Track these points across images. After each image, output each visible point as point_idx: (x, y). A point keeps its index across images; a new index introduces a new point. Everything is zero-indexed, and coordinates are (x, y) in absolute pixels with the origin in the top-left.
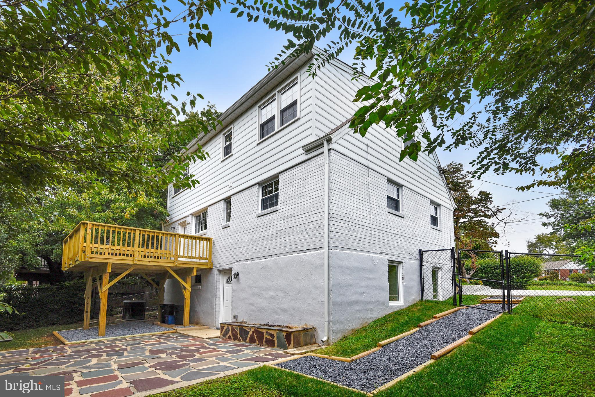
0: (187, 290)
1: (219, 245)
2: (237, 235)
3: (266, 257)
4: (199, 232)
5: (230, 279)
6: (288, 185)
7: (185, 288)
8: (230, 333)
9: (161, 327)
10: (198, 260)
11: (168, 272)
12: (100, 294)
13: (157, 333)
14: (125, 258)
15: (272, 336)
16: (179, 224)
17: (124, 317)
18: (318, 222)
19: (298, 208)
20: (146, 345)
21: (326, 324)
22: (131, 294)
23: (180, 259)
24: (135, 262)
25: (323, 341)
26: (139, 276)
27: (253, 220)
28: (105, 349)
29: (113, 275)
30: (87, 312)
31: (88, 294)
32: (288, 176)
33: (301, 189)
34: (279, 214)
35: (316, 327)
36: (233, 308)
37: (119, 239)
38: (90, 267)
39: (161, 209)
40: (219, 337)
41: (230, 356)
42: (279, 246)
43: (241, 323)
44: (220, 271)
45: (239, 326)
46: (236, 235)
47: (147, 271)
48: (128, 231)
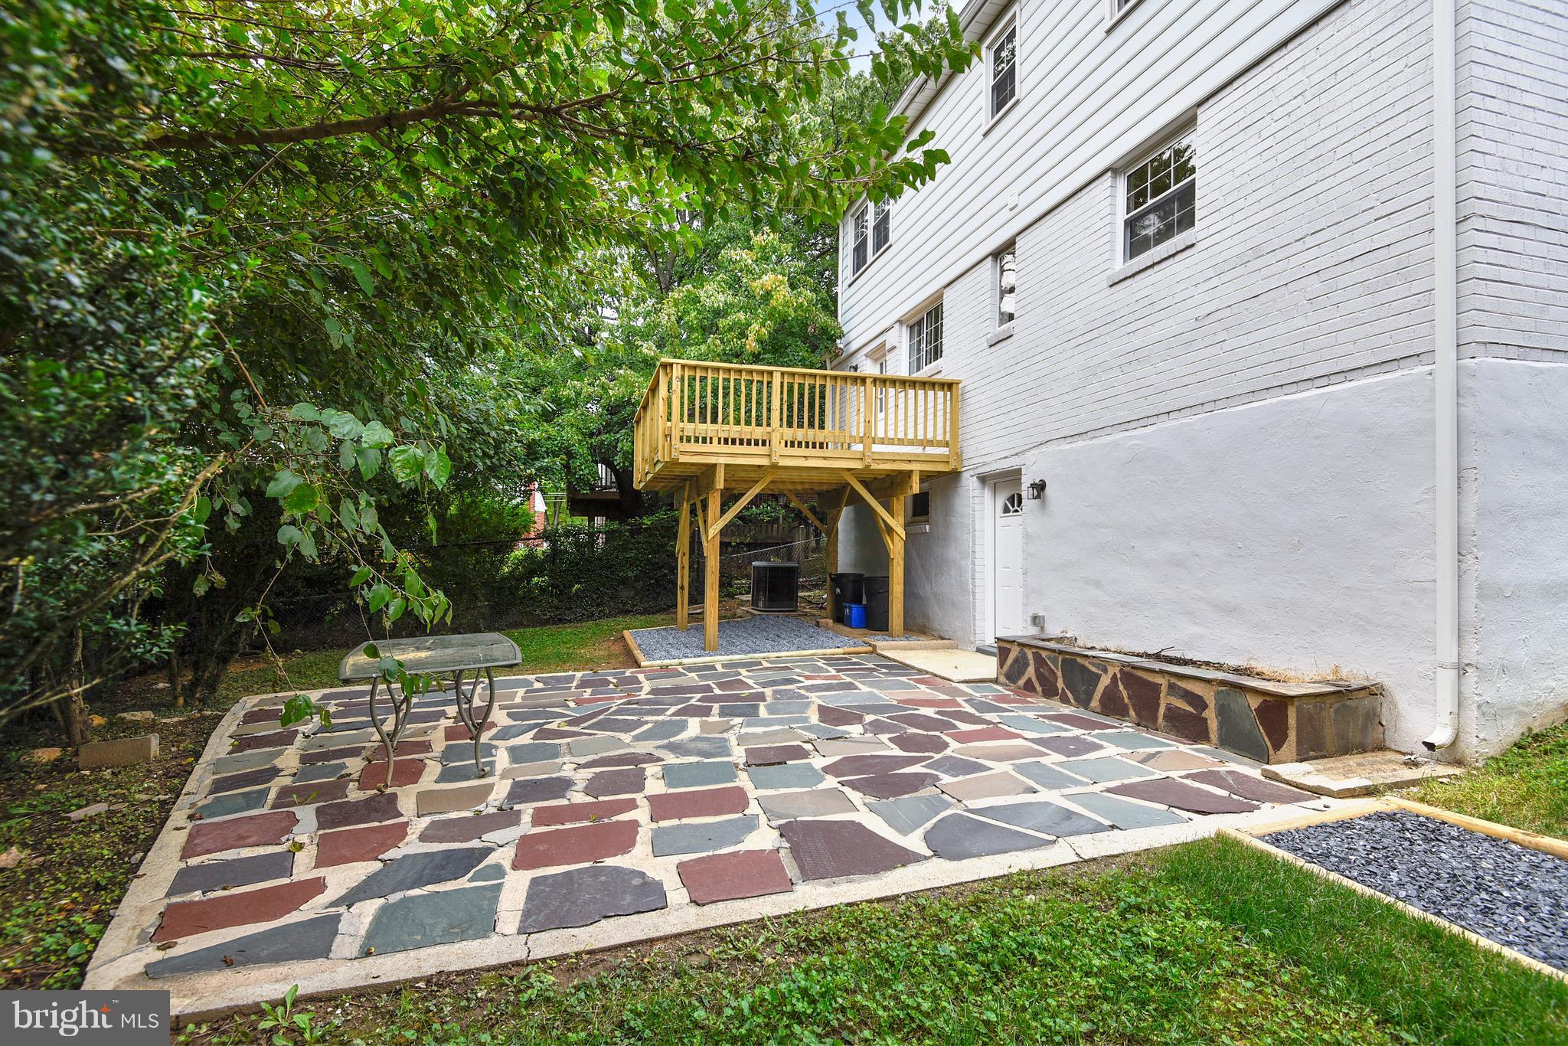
0: (896, 538)
1: (978, 401)
2: (1038, 358)
3: (1143, 421)
4: (918, 369)
5: (1015, 501)
6: (1240, 137)
7: (890, 530)
8: (1031, 672)
9: (837, 633)
10: (918, 450)
11: (846, 485)
12: (705, 544)
13: (828, 651)
14: (753, 449)
15: (1199, 703)
16: (867, 356)
17: (754, 603)
18: (1394, 250)
19: (1290, 214)
20: (809, 689)
21: (1446, 679)
22: (767, 545)
23: (876, 448)
24: (775, 459)
25: (1430, 746)
26: (782, 501)
27: (1092, 299)
28: (717, 691)
29: (729, 498)
30: (682, 588)
31: (682, 545)
32: (1236, 106)
33: (1305, 133)
34: (1197, 258)
35: (1387, 682)
36: (1030, 593)
37: (737, 409)
38: (684, 479)
39: (823, 318)
40: (996, 681)
41: (1060, 764)
42: (1200, 376)
43: (1059, 640)
44: (983, 479)
45: (1061, 652)
46: (1034, 360)
47: (799, 487)
48: (756, 377)
